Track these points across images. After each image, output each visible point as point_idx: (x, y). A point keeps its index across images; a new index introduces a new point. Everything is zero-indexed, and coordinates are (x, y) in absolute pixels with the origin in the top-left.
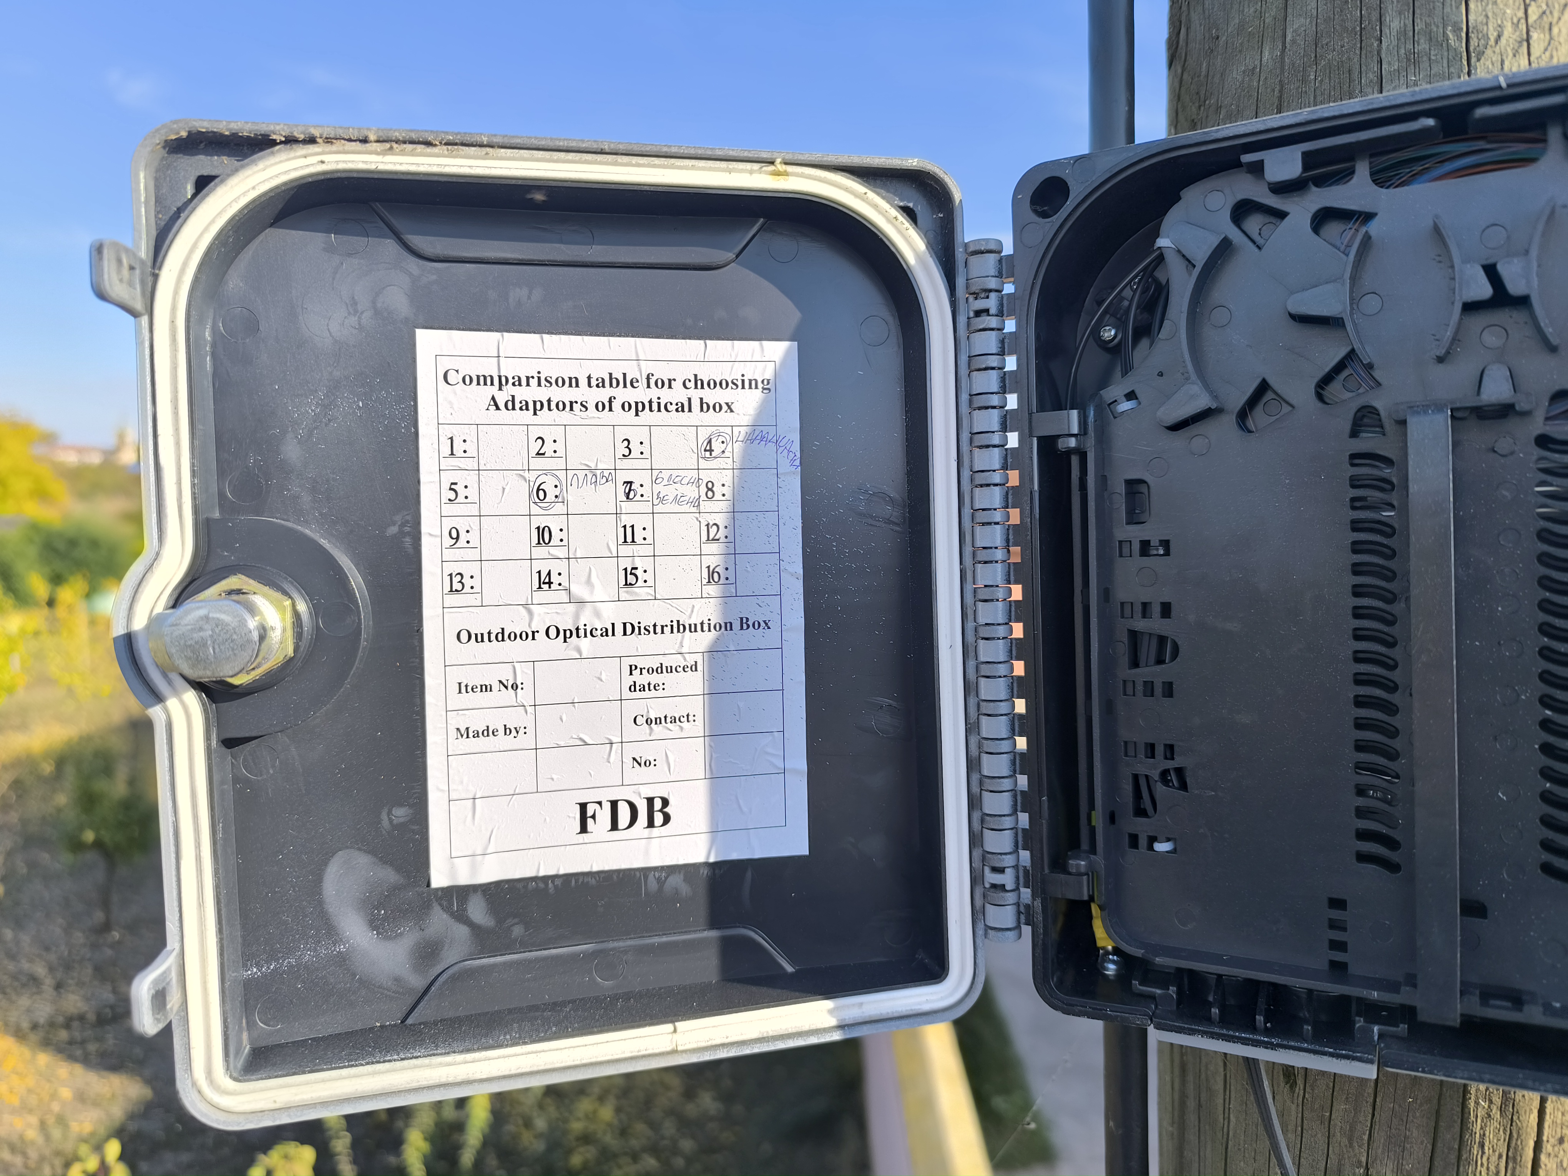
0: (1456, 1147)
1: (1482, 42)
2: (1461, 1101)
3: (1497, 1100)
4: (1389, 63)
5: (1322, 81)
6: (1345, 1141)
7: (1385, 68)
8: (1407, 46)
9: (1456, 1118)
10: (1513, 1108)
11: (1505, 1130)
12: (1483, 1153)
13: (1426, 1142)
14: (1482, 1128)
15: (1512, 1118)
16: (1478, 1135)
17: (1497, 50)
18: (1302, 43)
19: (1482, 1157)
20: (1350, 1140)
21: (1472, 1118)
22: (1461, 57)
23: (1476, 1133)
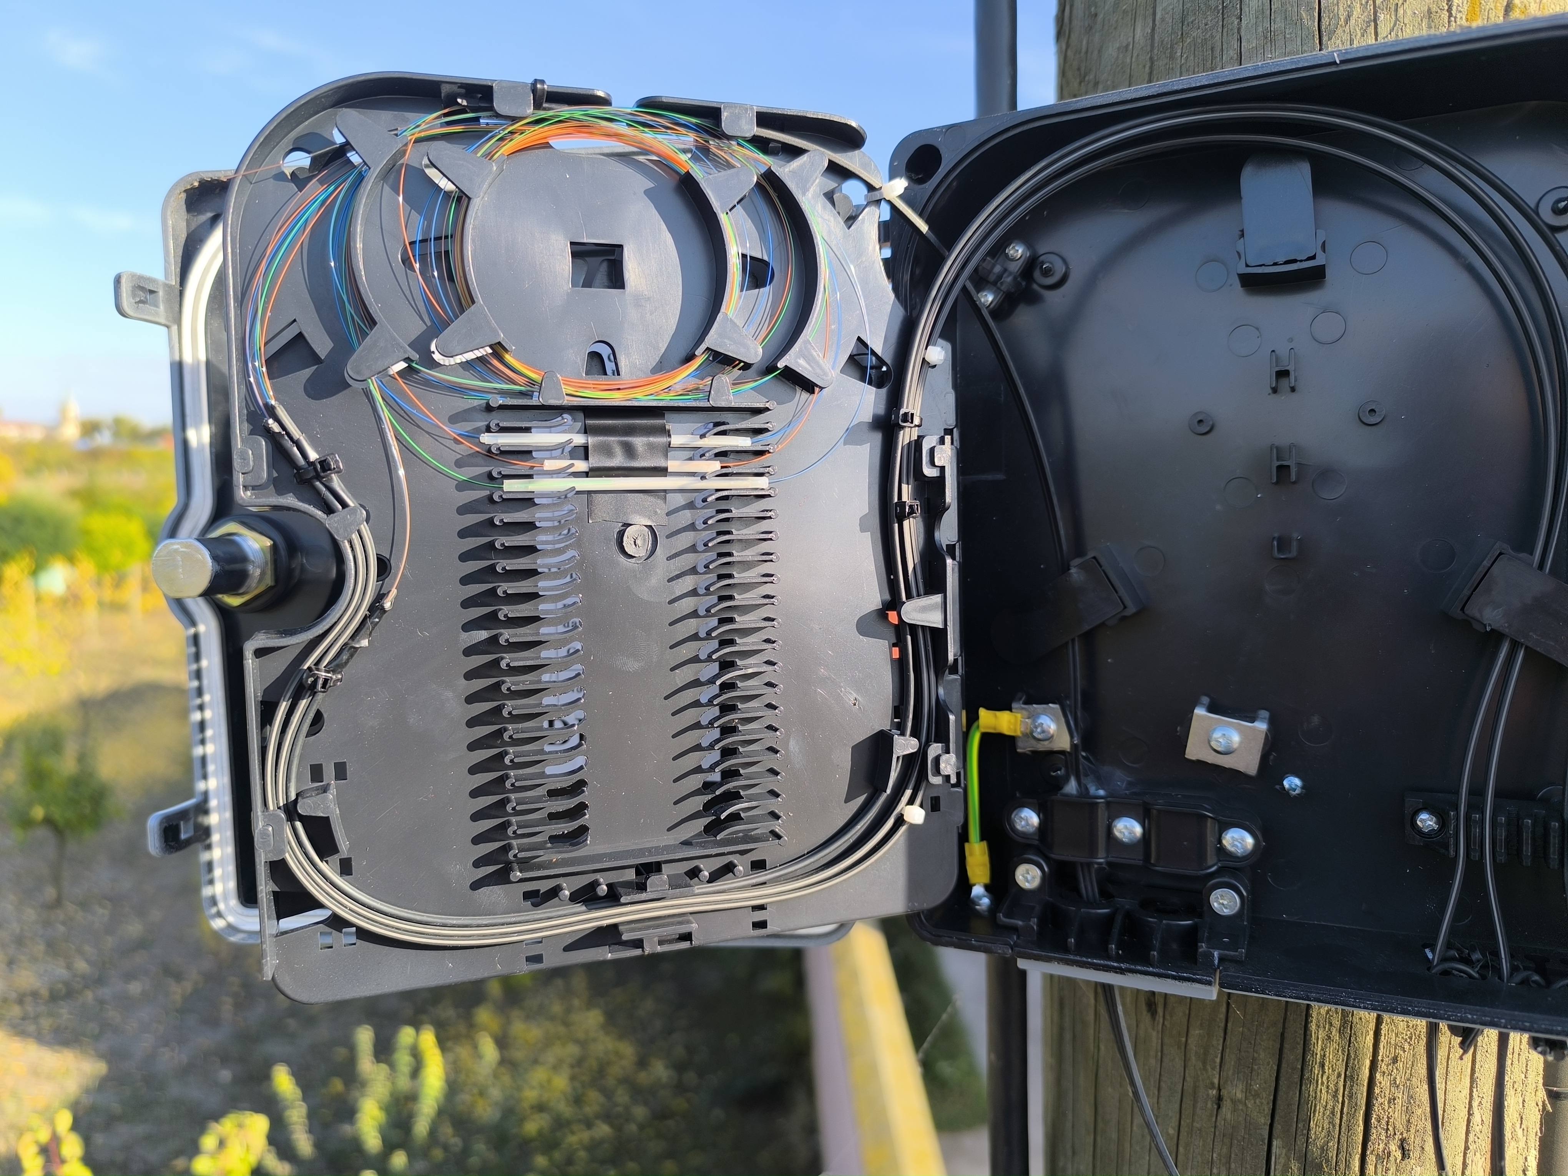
0: (1299, 1067)
1: (1333, 21)
2: (1303, 1024)
3: (1337, 1023)
4: (1248, 41)
5: (1187, 57)
6: (1200, 1065)
7: (1244, 46)
8: (1264, 25)
9: (1299, 1040)
10: (1351, 1031)
11: (1343, 1050)
12: (1324, 1072)
13: (1271, 1063)
14: (1322, 1049)
15: (1350, 1039)
16: (1318, 1056)
17: (1347, 29)
18: (1171, 21)
19: (1322, 1076)
20: (1204, 1063)
21: (1314, 1040)
22: (1314, 36)
23: (1317, 1054)
